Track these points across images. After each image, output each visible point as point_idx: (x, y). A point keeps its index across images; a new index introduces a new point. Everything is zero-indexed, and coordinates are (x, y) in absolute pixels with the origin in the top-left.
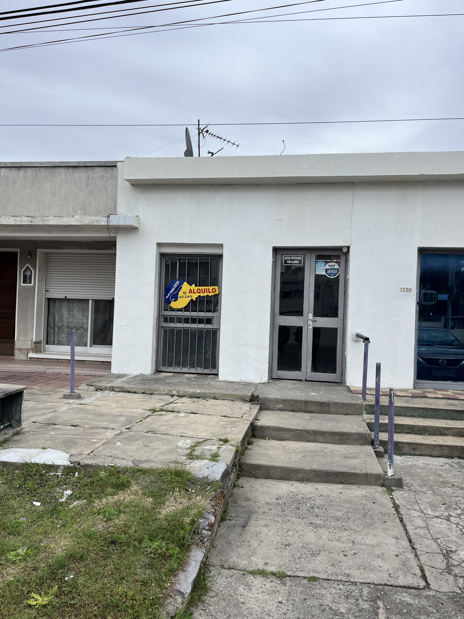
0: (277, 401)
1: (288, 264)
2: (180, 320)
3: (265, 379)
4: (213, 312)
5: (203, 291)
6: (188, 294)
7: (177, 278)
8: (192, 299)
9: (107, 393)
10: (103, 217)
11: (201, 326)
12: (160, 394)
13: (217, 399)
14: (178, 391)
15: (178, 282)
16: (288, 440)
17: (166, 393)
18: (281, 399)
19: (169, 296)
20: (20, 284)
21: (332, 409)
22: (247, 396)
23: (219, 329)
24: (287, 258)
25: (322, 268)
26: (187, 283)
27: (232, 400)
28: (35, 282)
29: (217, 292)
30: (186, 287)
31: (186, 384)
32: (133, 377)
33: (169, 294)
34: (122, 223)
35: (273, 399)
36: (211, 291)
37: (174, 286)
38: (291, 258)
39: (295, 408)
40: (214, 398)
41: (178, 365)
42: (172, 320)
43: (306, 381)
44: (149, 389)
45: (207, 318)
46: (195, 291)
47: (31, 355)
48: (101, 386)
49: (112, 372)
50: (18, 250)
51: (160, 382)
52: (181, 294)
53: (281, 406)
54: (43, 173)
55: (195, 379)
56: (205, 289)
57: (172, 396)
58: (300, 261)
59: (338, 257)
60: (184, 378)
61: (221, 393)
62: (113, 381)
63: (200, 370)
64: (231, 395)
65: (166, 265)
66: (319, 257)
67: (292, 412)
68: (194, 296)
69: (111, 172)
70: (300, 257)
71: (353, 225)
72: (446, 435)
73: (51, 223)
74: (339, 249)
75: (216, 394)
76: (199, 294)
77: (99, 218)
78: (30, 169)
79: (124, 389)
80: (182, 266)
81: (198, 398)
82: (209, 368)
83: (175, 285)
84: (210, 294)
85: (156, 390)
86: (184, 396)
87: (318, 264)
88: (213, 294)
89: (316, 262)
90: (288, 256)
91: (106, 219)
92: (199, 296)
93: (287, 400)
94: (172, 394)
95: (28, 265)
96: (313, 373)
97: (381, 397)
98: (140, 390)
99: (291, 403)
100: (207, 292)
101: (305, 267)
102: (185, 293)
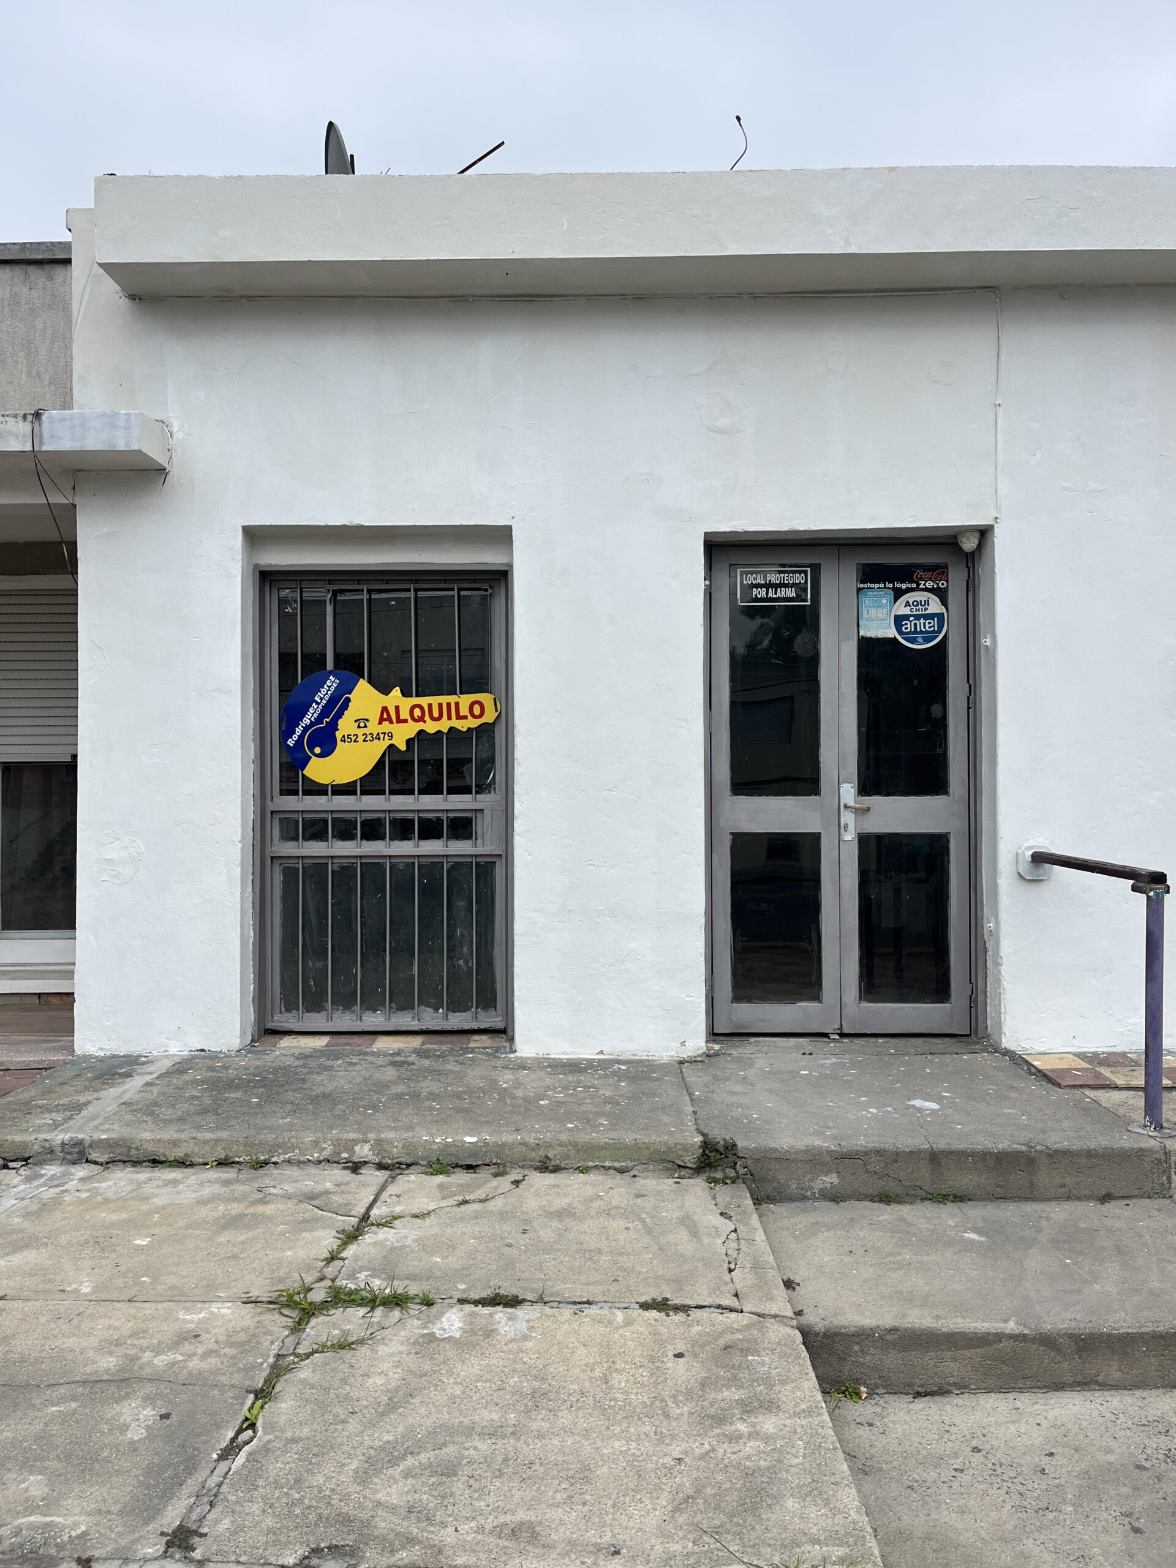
0: (816, 1161)
1: (757, 600)
2: (345, 830)
3: (697, 1043)
4: (477, 792)
5: (436, 714)
6: (373, 728)
7: (330, 665)
8: (391, 746)
9: (52, 1180)
10: (11, 420)
11: (432, 847)
12: (300, 1163)
13: (556, 1169)
14: (378, 1145)
15: (332, 683)
16: (963, 1387)
17: (326, 1154)
18: (830, 1153)
19: (301, 737)
21: (1044, 1179)
22: (685, 1148)
23: (507, 856)
24: (750, 580)
25: (882, 613)
26: (370, 682)
27: (621, 1171)
29: (489, 717)
30: (365, 698)
31: (399, 1097)
32: (168, 1074)
33: (299, 731)
34: (94, 441)
35: (798, 1152)
36: (465, 710)
37: (317, 699)
38: (765, 578)
39: (893, 1187)
40: (546, 1167)
41: (345, 1001)
42: (316, 829)
43: (842, 1035)
44: (247, 1141)
45: (452, 815)
46: (405, 714)
48: (25, 1145)
49: (79, 1049)
51: (289, 1096)
52: (346, 725)
53: (832, 1179)
55: (426, 1063)
56: (440, 705)
57: (355, 1167)
58: (801, 588)
59: (939, 571)
60: (381, 1061)
61: (570, 1143)
62: (79, 1107)
63: (432, 1019)
64: (616, 1149)
65: (282, 615)
66: (871, 575)
67: (881, 1201)
68: (401, 735)
69: (49, 284)
70: (800, 572)
71: (1000, 446)
74: (949, 538)
75: (550, 1146)
76: (420, 726)
79: (133, 1152)
81: (469, 1167)
82: (466, 1009)
83: (324, 694)
84: (462, 725)
85: (279, 1146)
86: (409, 1166)
87: (867, 600)
88: (473, 723)
89: (859, 590)
90: (756, 573)
91: (25, 428)
92: (421, 732)
93: (857, 1152)
94: (355, 1159)
96: (865, 1005)
98: (208, 1148)
99: (875, 1165)
100: (450, 718)
101: (814, 611)
102: (362, 723)
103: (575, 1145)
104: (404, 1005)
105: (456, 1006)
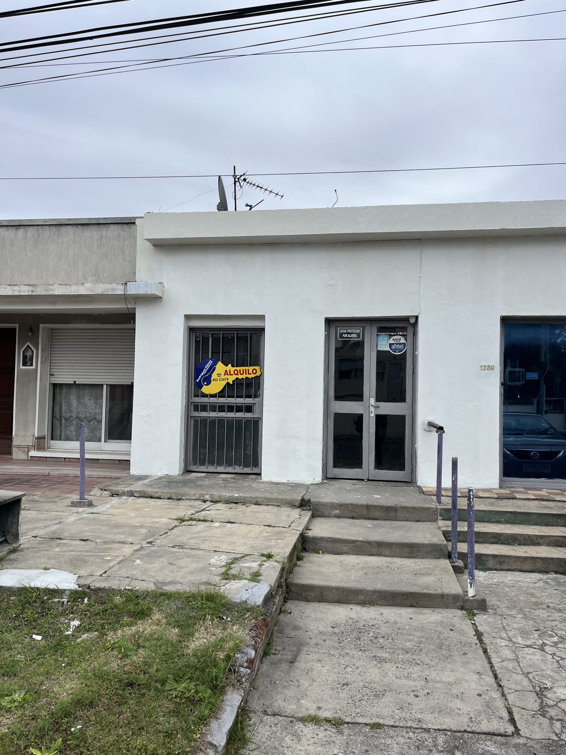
0: (333, 506)
1: (344, 338)
2: (213, 408)
3: (318, 479)
4: (254, 398)
5: (242, 373)
6: (223, 377)
7: (210, 357)
8: (228, 383)
9: (124, 499)
10: (119, 285)
11: (240, 415)
12: (190, 499)
13: (260, 505)
14: (211, 495)
15: (210, 362)
16: (347, 553)
17: (197, 497)
18: (337, 504)
19: (201, 379)
20: (19, 367)
21: (400, 514)
22: (296, 500)
23: (261, 418)
24: (342, 331)
25: (385, 342)
26: (222, 362)
27: (278, 506)
28: (38, 364)
29: (258, 374)
30: (220, 367)
31: (221, 486)
32: (157, 479)
33: (200, 377)
34: (141, 291)
35: (328, 503)
36: (250, 372)
37: (206, 367)
38: (347, 331)
39: (355, 515)
40: (256, 504)
41: (211, 463)
42: (204, 408)
43: (368, 480)
44: (176, 494)
45: (246, 405)
46: (232, 373)
47: (33, 453)
48: (118, 491)
49: (131, 473)
50: (17, 326)
51: (190, 485)
52: (214, 376)
53: (338, 512)
54: (47, 232)
55: (233, 480)
56: (243, 370)
57: (205, 501)
58: (358, 334)
59: (404, 329)
60: (220, 479)
61: (264, 498)
62: (132, 485)
63: (238, 469)
64: (277, 500)
65: (196, 341)
66: (381, 330)
67: (352, 519)
68: (231, 379)
69: (130, 230)
70: (358, 329)
71: (421, 290)
72: (539, 544)
73: (56, 293)
74: (406, 319)
75: (258, 498)
76: (237, 376)
77: (114, 286)
78: (31, 228)
79: (146, 494)
80: (216, 341)
81: (236, 503)
82: (249, 467)
83: (208, 366)
84: (250, 376)
85: (185, 495)
86: (219, 502)
87: (380, 338)
88: (254, 376)
89: (378, 335)
90: (344, 329)
91: (122, 287)
92: (237, 378)
93: (345, 504)
94: (205, 499)
95: (28, 343)
96: (377, 470)
97: (458, 499)
98: (165, 494)
99: (350, 508)
100: (246, 374)
101: (364, 341)
102: (219, 375)
103: (265, 498)
104: (229, 464)
105: (246, 465)
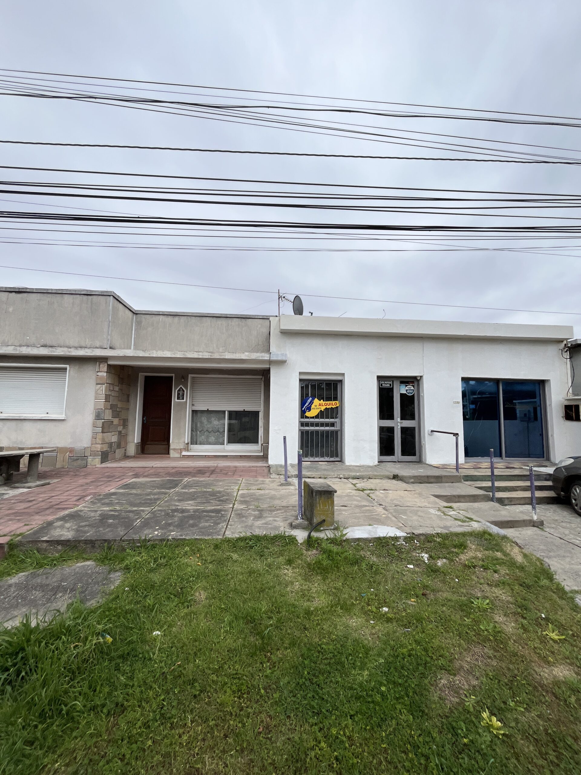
0: (409, 478)
1: (384, 386)
2: (312, 425)
3: (376, 463)
4: (336, 419)
5: (329, 405)
6: (318, 407)
8: (321, 410)
11: (327, 428)
14: (344, 475)
15: (311, 399)
17: (335, 476)
20: (175, 400)
21: (444, 480)
22: (391, 475)
23: (343, 430)
25: (404, 389)
26: (317, 399)
28: (187, 399)
29: (338, 405)
30: (316, 401)
33: (305, 407)
34: (279, 358)
36: (334, 404)
39: (422, 481)
41: (312, 456)
42: (307, 424)
43: (399, 462)
44: (323, 475)
45: (331, 422)
46: (323, 405)
47: (184, 453)
49: (270, 463)
50: (173, 375)
52: (313, 406)
54: (194, 320)
56: (329, 403)
57: (340, 478)
58: (390, 384)
63: (327, 459)
64: (380, 475)
66: (402, 382)
68: (323, 408)
70: (390, 382)
71: (424, 362)
73: (227, 357)
74: (415, 378)
77: (263, 354)
78: (183, 317)
80: (313, 387)
82: (333, 457)
83: (309, 401)
84: (333, 407)
87: (401, 387)
88: (335, 406)
89: (400, 385)
90: (384, 382)
92: (326, 408)
93: (416, 476)
95: (181, 386)
98: (317, 475)
99: (419, 478)
100: (331, 405)
101: (393, 388)
102: (316, 406)
104: (322, 456)
105: (331, 457)
